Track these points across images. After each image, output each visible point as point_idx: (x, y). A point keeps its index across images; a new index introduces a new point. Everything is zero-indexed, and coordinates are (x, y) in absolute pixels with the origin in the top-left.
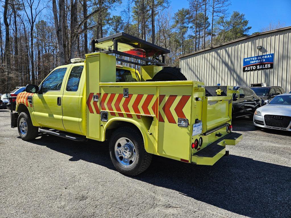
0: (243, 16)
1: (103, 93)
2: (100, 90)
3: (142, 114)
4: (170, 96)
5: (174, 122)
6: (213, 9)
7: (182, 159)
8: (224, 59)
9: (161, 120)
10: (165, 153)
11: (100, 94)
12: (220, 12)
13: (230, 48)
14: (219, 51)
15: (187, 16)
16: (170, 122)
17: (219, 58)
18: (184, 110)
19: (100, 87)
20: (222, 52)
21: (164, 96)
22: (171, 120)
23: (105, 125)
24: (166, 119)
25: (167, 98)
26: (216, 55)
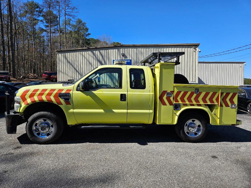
0: (85, 24)
1: (176, 91)
2: (174, 89)
3: (209, 103)
4: (227, 93)
5: (229, 106)
6: (65, 12)
7: (232, 125)
8: (99, 59)
9: (221, 106)
10: (223, 123)
11: (173, 91)
12: (71, 16)
13: (103, 51)
14: (94, 52)
15: (37, 9)
16: (226, 106)
17: (94, 57)
18: (234, 100)
19: (174, 87)
20: (97, 52)
21: (223, 93)
22: (227, 105)
23: (178, 113)
24: (224, 105)
25: (224, 94)
26: (92, 55)
